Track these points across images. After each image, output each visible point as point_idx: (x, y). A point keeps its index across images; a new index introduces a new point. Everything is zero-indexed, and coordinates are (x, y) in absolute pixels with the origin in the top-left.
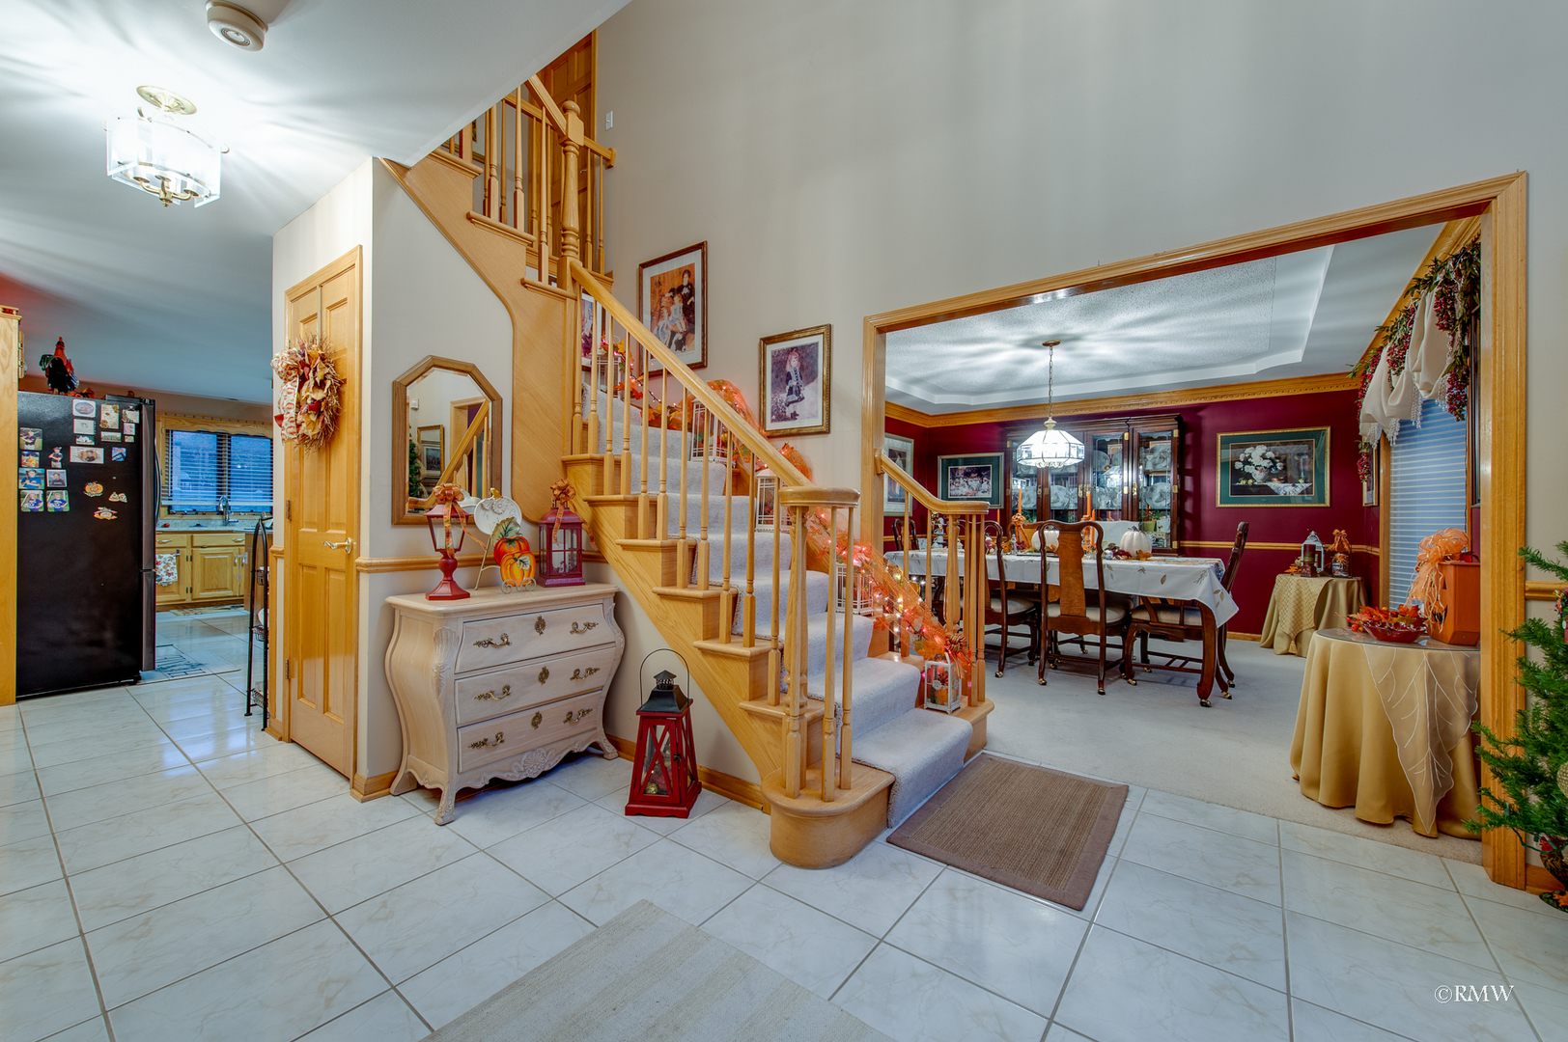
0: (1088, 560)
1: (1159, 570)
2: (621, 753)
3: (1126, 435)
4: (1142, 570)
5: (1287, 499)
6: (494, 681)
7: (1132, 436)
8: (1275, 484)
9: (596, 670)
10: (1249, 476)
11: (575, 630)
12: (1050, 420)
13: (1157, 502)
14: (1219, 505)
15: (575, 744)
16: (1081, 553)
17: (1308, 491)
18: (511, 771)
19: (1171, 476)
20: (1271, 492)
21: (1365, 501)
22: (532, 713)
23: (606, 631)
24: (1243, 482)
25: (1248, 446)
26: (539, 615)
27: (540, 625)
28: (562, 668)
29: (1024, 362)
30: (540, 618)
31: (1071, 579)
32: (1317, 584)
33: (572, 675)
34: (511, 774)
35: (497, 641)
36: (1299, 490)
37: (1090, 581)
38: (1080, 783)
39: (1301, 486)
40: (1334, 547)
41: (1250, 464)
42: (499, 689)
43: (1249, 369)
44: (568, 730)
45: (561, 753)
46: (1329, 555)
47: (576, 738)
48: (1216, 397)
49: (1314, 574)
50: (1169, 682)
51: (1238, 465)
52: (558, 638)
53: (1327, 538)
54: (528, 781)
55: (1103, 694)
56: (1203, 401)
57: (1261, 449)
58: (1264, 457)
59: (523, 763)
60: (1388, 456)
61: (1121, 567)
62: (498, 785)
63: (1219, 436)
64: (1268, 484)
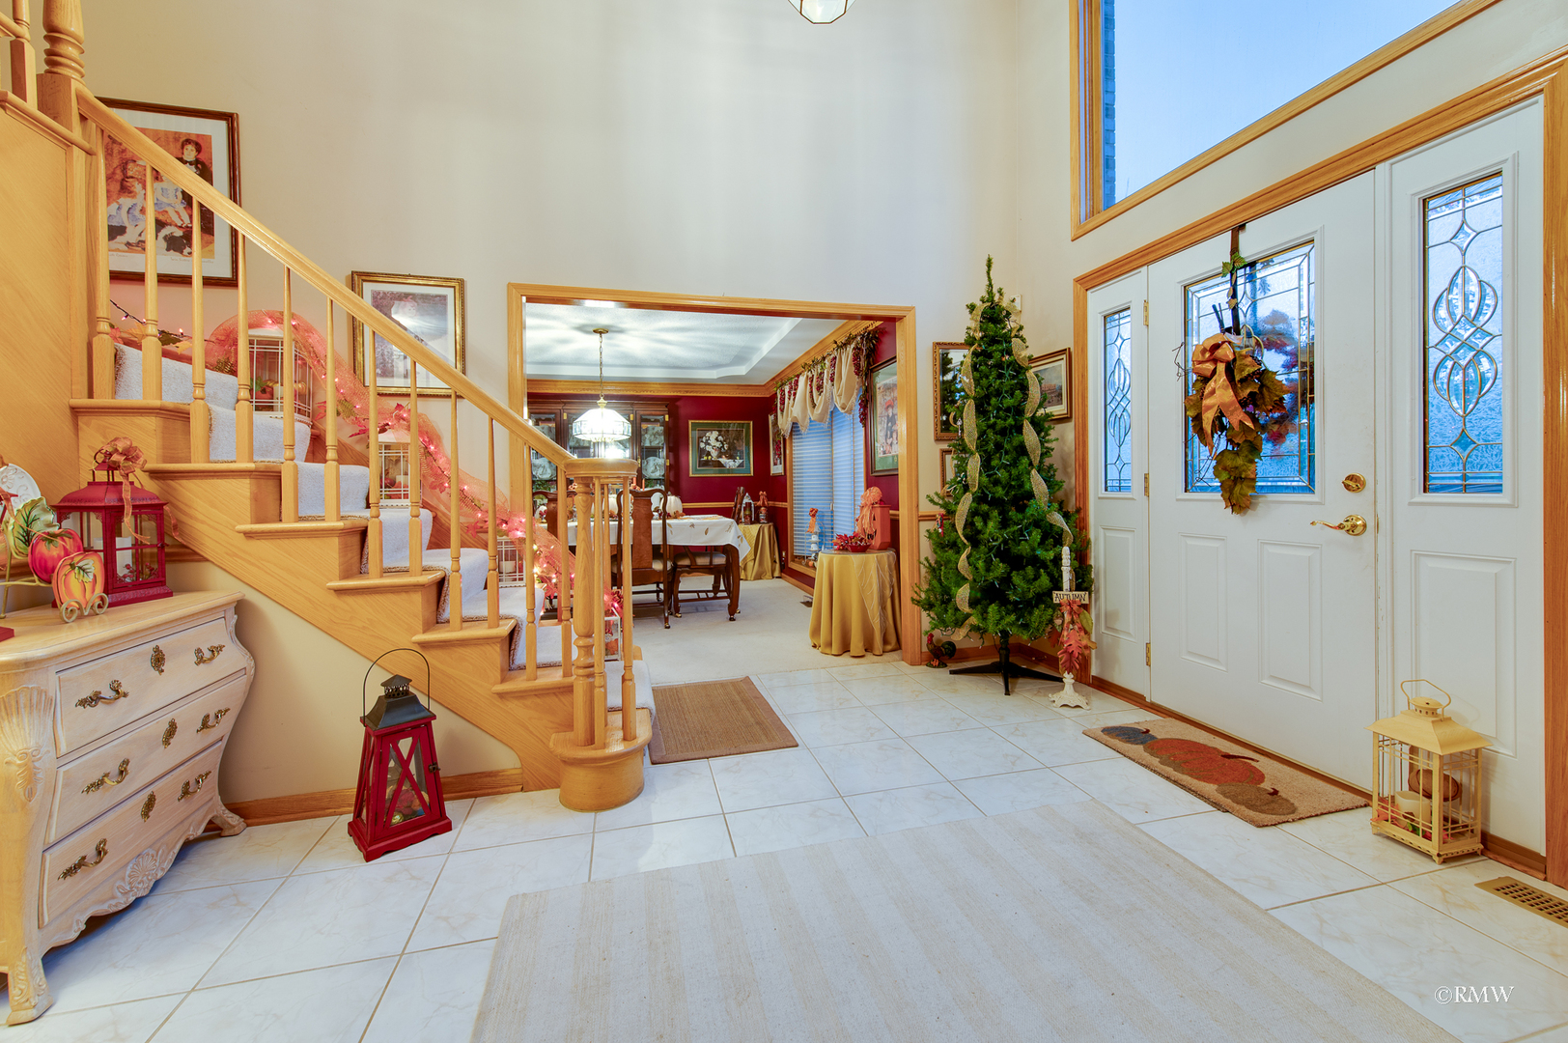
0: (656, 523)
1: (703, 524)
2: (249, 821)
3: (632, 416)
4: (693, 525)
5: (730, 470)
6: (106, 759)
7: (635, 418)
8: (723, 460)
9: (226, 711)
10: (709, 454)
11: (201, 660)
12: (602, 400)
13: (653, 472)
14: (691, 475)
15: (188, 829)
16: (651, 517)
17: (741, 465)
18: (113, 898)
19: (663, 453)
20: (720, 465)
21: (772, 472)
22: (143, 797)
23: (234, 657)
24: (705, 458)
25: (708, 431)
26: (153, 645)
27: (158, 660)
28: (188, 717)
29: (564, 341)
30: (157, 650)
31: (642, 537)
32: (755, 528)
33: (200, 725)
34: (113, 902)
35: (108, 693)
36: (737, 464)
37: (657, 539)
38: (723, 685)
39: (738, 461)
40: (760, 503)
41: (709, 444)
42: (114, 769)
43: (712, 375)
44: (184, 808)
45: (174, 847)
46: (757, 508)
47: (190, 820)
48: (687, 392)
49: (752, 523)
50: (697, 611)
51: (702, 445)
52: (183, 676)
53: (755, 498)
54: (137, 903)
55: (669, 627)
56: (679, 394)
57: (715, 434)
58: (717, 439)
59: (127, 879)
60: (791, 443)
61: (677, 525)
62: (97, 924)
63: (690, 422)
64: (720, 459)
